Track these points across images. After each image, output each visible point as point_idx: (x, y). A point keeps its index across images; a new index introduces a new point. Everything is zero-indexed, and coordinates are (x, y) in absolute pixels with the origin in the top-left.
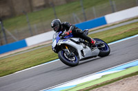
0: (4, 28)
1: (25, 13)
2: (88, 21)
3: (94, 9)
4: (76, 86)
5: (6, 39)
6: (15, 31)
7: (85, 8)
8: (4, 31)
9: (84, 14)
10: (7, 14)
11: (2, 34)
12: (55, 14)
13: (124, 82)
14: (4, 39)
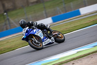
0: (9, 17)
1: (23, 7)
2: (68, 12)
3: (72, 4)
4: (59, 59)
5: (10, 26)
6: (17, 20)
7: (65, 4)
8: (8, 19)
9: (65, 8)
10: (11, 8)
11: (7, 22)
12: (44, 8)
13: (92, 56)
14: (8, 25)
